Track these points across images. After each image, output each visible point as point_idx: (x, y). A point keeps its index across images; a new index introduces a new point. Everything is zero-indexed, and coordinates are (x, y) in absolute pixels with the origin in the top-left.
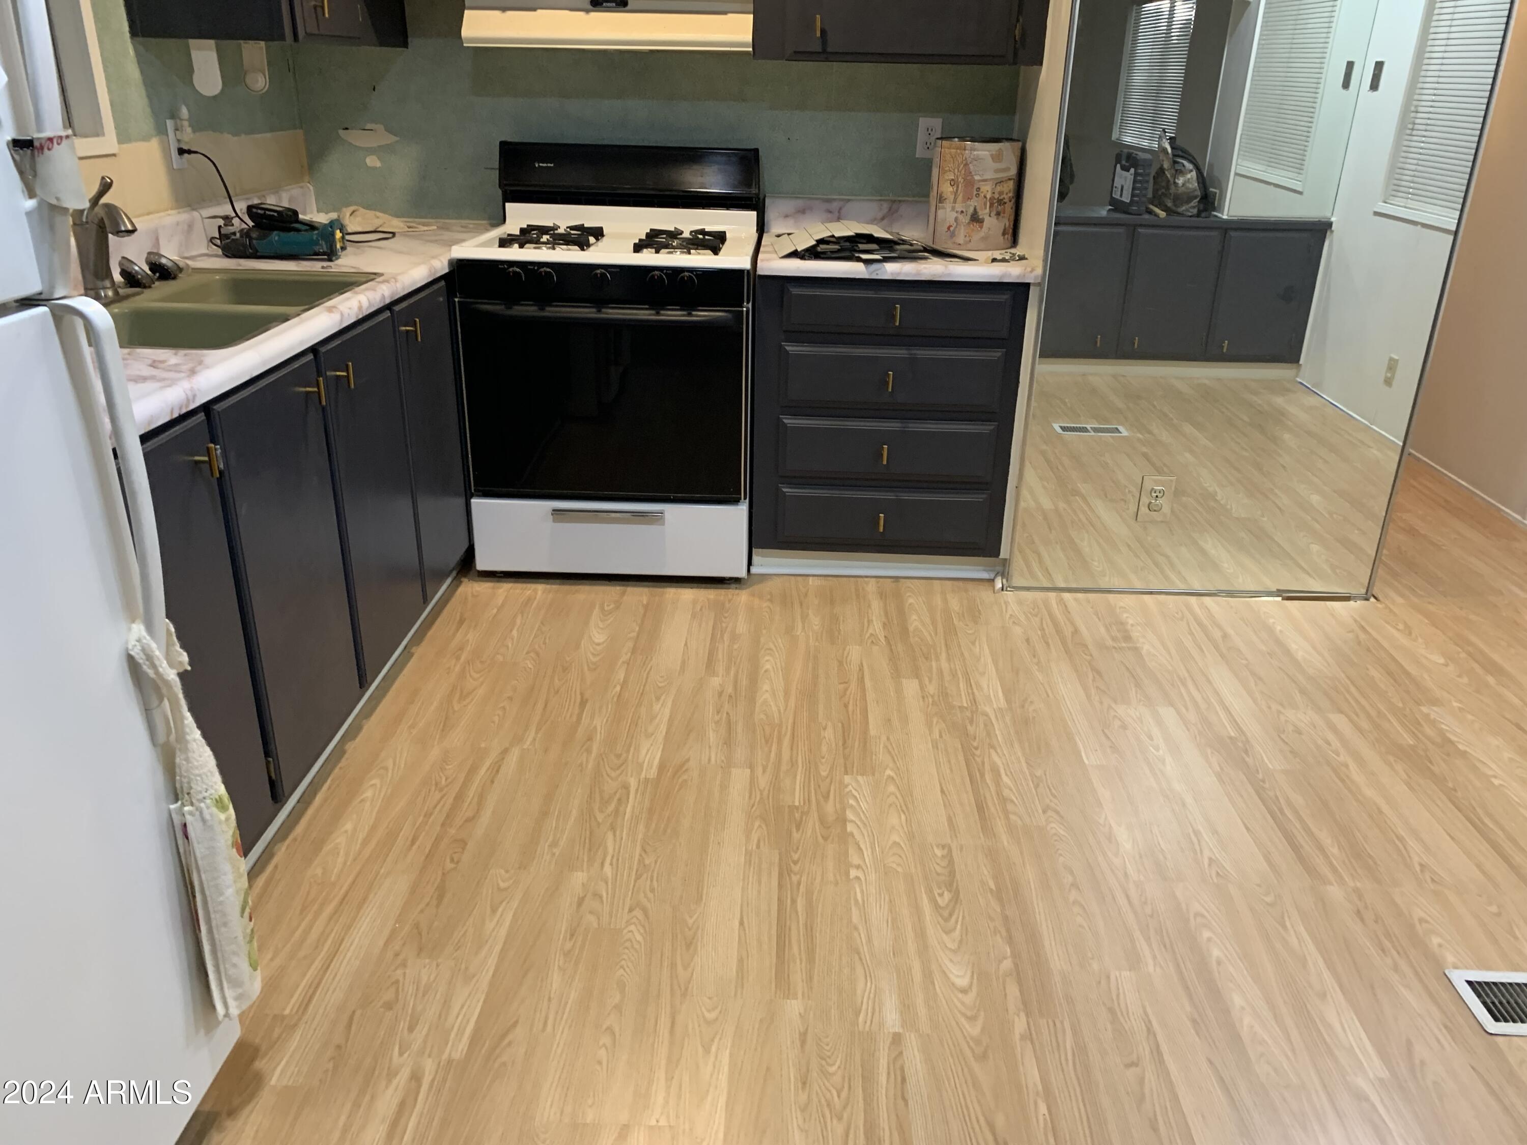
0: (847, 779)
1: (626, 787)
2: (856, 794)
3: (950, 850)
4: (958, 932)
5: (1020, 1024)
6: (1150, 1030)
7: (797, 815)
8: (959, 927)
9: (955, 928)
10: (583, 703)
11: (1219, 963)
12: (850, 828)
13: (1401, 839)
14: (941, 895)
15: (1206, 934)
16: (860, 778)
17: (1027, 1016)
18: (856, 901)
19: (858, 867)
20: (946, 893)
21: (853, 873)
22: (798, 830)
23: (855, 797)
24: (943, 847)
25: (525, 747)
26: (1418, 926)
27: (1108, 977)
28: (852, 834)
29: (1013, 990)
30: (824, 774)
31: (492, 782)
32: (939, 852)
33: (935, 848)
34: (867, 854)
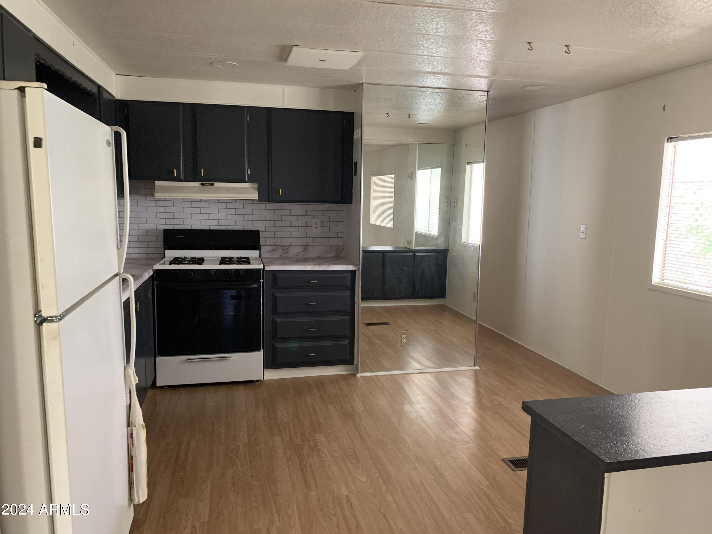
0: (315, 435)
1: (238, 446)
2: (319, 439)
3: (354, 449)
4: (360, 469)
5: (384, 488)
6: (422, 483)
7: (301, 447)
8: (361, 468)
9: (360, 468)
10: (213, 425)
11: (440, 466)
12: (319, 448)
13: (489, 430)
14: (353, 461)
15: (436, 460)
16: (320, 434)
17: (386, 485)
18: (326, 466)
19: (325, 457)
20: (355, 460)
21: (324, 459)
22: (302, 450)
23: (319, 440)
24: (351, 448)
25: (197, 438)
26: (495, 450)
27: (408, 474)
28: (321, 449)
29: (380, 480)
30: (307, 434)
31: (188, 450)
32: (350, 450)
33: (349, 449)
34: (327, 453)
